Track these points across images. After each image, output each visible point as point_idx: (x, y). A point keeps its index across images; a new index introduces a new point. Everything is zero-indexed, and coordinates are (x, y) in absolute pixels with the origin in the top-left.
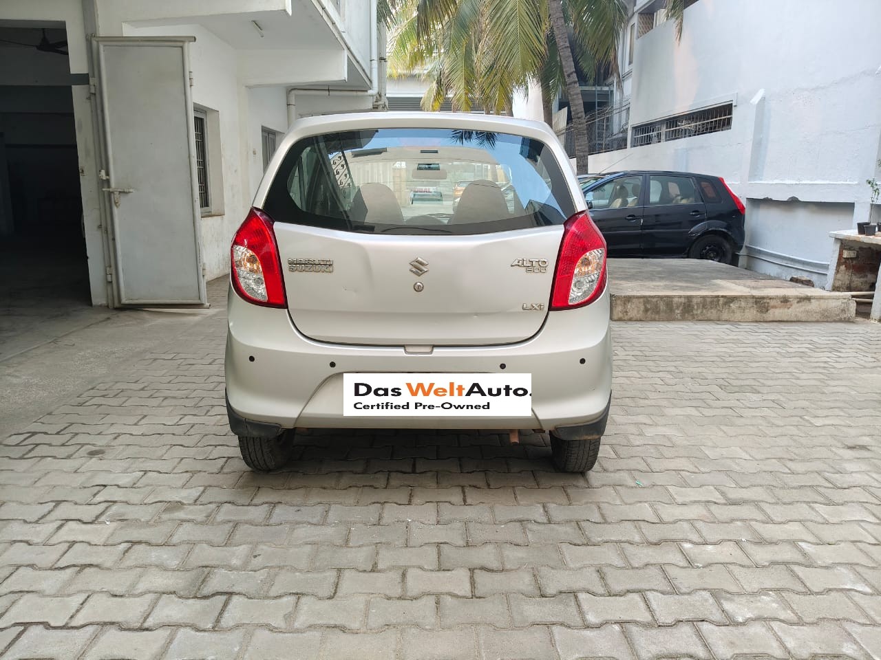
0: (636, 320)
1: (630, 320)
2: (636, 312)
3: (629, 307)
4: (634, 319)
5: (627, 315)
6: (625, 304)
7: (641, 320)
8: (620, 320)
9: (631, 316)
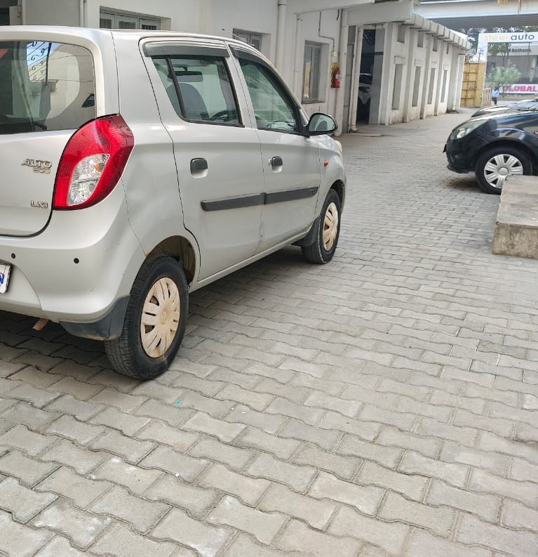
0: (527, 257)
1: (518, 255)
2: (526, 245)
3: (517, 239)
4: (523, 255)
5: (513, 248)
6: (511, 234)
7: (532, 258)
8: (502, 254)
9: (519, 251)
